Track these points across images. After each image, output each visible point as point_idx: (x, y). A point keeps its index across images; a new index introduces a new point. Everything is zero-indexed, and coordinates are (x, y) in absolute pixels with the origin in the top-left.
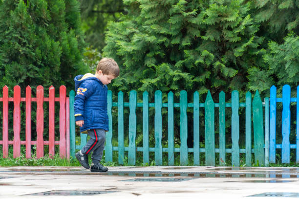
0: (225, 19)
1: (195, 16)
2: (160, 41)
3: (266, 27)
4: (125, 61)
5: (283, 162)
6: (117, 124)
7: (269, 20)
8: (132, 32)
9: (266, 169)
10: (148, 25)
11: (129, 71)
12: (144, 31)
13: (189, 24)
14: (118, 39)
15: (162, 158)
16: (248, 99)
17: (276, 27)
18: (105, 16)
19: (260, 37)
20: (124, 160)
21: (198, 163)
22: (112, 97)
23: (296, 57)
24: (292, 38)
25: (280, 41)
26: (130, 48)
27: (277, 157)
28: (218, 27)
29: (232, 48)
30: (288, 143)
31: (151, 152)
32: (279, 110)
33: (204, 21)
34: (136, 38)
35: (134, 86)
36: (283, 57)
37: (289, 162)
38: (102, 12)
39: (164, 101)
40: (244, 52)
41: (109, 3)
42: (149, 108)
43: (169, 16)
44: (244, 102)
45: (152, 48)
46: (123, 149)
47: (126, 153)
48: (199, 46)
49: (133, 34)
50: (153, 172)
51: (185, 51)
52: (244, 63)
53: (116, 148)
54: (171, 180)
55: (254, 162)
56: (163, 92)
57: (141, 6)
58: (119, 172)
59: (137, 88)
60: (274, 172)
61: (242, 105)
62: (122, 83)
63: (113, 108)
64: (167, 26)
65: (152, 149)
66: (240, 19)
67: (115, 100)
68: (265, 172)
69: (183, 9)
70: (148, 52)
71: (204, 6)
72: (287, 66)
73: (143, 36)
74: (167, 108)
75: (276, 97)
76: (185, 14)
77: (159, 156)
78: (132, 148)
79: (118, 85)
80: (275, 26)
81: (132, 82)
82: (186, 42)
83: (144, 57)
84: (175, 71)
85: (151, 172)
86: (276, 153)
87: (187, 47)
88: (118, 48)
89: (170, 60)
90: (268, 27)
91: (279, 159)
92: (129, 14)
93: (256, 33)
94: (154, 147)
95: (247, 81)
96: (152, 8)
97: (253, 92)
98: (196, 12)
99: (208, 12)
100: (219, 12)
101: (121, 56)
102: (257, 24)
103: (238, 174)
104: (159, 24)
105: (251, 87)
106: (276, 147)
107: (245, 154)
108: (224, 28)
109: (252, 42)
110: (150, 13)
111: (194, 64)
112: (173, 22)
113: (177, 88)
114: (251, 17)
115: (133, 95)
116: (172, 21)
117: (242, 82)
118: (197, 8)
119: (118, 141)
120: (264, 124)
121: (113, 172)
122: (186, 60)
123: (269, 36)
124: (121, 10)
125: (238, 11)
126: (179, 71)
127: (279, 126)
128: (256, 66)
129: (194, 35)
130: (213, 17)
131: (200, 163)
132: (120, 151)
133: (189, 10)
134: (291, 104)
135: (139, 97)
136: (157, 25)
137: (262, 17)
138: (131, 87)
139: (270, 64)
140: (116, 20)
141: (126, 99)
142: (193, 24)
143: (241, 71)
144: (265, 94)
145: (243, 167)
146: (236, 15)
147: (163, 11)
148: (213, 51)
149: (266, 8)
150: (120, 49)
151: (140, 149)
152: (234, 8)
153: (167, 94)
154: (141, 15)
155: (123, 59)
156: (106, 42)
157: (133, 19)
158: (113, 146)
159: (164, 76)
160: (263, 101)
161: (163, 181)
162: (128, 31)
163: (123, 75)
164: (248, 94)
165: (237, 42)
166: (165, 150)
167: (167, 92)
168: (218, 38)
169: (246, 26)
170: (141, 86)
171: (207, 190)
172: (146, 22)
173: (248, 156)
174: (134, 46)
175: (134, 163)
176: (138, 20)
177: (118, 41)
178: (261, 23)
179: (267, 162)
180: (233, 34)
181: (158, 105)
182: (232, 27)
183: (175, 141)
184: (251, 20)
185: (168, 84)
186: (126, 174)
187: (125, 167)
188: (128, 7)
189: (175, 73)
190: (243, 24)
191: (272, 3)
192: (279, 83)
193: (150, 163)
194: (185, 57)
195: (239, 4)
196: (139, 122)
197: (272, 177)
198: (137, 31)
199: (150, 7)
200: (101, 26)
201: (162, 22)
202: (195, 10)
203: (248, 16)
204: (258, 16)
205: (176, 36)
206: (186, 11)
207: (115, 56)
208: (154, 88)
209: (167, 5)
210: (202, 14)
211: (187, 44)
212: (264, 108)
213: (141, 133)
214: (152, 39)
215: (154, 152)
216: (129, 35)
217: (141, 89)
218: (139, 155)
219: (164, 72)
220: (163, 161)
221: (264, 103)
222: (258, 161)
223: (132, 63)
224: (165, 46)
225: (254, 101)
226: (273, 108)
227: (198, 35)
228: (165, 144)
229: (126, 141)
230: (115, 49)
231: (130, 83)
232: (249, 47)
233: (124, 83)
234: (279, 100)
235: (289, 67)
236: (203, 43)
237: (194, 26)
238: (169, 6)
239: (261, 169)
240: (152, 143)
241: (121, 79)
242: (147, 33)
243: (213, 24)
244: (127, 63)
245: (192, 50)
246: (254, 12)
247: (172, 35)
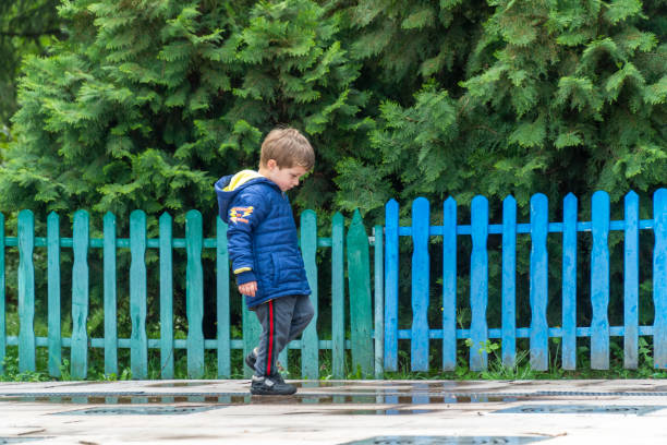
0: (285, 51)
1: (219, 44)
2: (142, 98)
3: (374, 70)
4: (62, 144)
5: (412, 369)
6: (45, 286)
7: (382, 55)
8: (77, 78)
9: (377, 385)
10: (113, 63)
11: (71, 167)
12: (104, 78)
13: (206, 62)
14: (47, 96)
15: (145, 361)
16: (337, 230)
17: (397, 69)
18: (17, 42)
19: (361, 90)
20: (61, 367)
21: (228, 373)
22: (35, 224)
23: (441, 136)
24: (432, 95)
25: (406, 101)
26: (72, 115)
27: (400, 358)
28: (269, 69)
29: (301, 115)
30: (425, 327)
31: (124, 349)
32: (405, 254)
33: (238, 56)
34: (86, 93)
35: (83, 200)
36: (414, 136)
37: (426, 368)
38: (12, 34)
39: (150, 235)
40: (328, 125)
41: (28, 15)
42: (117, 249)
43: (160, 44)
44: (328, 235)
45: (123, 116)
46: (58, 342)
47: (67, 352)
48: (228, 111)
49: (79, 83)
50: (126, 394)
51: (196, 122)
52: (328, 151)
53: (42, 341)
54: (167, 412)
55: (351, 370)
56: (149, 215)
57: (97, 22)
58: (50, 394)
59: (90, 205)
60: (392, 391)
61: (324, 243)
62: (56, 194)
63: (36, 250)
64: (155, 66)
65: (124, 343)
66: (318, 51)
67: (41, 233)
68: (374, 391)
69: (190, 28)
70: (114, 124)
71: (238, 22)
72: (421, 157)
73: (102, 88)
74: (157, 251)
75: (399, 225)
76: (196, 40)
77: (139, 357)
78: (78, 340)
79: (47, 199)
80: (394, 67)
81: (78, 192)
82: (198, 103)
83: (105, 135)
84: (176, 167)
85: (121, 394)
86: (399, 349)
87: (201, 114)
88: (46, 115)
89: (164, 143)
90: (380, 70)
91: (404, 363)
92: (70, 39)
93: (353, 82)
94: (129, 337)
95: (335, 188)
96: (121, 26)
97: (347, 214)
98: (222, 34)
99: (247, 36)
100: (272, 36)
101: (54, 133)
102: (355, 62)
103: (316, 395)
104: (138, 62)
105: (344, 203)
106: (398, 334)
107: (330, 351)
108: (283, 71)
109: (346, 102)
110: (117, 37)
111: (216, 151)
112: (170, 58)
113: (179, 206)
114: (343, 47)
115: (80, 220)
116: (167, 54)
117: (322, 192)
118: (223, 25)
119: (47, 325)
120: (372, 283)
121: (35, 394)
122: (198, 142)
123: (382, 90)
124: (53, 31)
125: (314, 33)
126: (185, 166)
127: (405, 290)
128: (355, 157)
129: (217, 85)
130: (258, 46)
131: (232, 372)
132: (51, 348)
133: (204, 31)
134: (430, 241)
135: (96, 225)
136: (133, 65)
137: (367, 47)
138: (77, 202)
139: (385, 150)
140: (44, 54)
141: (66, 229)
142: (215, 61)
143: (321, 166)
144: (373, 218)
145: (327, 379)
146: (311, 43)
147: (148, 27)
148: (259, 121)
149: (374, 26)
150: (50, 117)
151: (96, 342)
152: (304, 26)
153: (158, 218)
154: (97, 42)
155: (59, 141)
156: (20, 102)
157: (81, 50)
158: (36, 335)
159: (151, 178)
160: (370, 234)
161: (150, 413)
162: (70, 77)
163: (58, 176)
164: (337, 219)
165: (313, 102)
166: (153, 343)
167: (158, 215)
168: (271, 93)
169: (332, 67)
170: (98, 202)
171: (245, 432)
172: (108, 58)
173: (338, 356)
174: (83, 110)
175: (85, 372)
176: (91, 52)
177: (46, 100)
178: (365, 61)
179: (378, 368)
180: (304, 84)
181: (137, 244)
182: (300, 68)
183: (175, 324)
184: (341, 54)
185: (159, 195)
186: (66, 399)
187: (65, 383)
188: (69, 23)
189: (176, 171)
190: (326, 62)
191: (387, 15)
192: (404, 194)
193: (120, 373)
194: (196, 135)
195: (315, 18)
196: (96, 282)
197: (390, 403)
198: (90, 77)
199: (118, 24)
200: (9, 66)
201: (145, 57)
202: (218, 31)
203: (336, 45)
204: (357, 45)
205: (177, 89)
206: (199, 34)
207: (40, 134)
208: (129, 205)
209: (156, 20)
210: (235, 39)
211: (201, 106)
212: (372, 248)
213: (101, 306)
214: (122, 95)
215: (129, 349)
216: (71, 86)
217: (99, 207)
218: (96, 356)
219: (151, 168)
220: (150, 369)
221: (371, 239)
222: (359, 367)
223: (79, 148)
224: (151, 111)
225: (349, 235)
226: (392, 249)
227: (226, 88)
228: (153, 330)
229: (67, 325)
230: (40, 118)
231: (74, 195)
232: (337, 114)
233: (60, 194)
234: (405, 231)
235: (425, 159)
236: (235, 103)
237: (216, 67)
238: (160, 22)
239: (364, 385)
240: (124, 329)
241: (54, 185)
242: (111, 81)
243: (258, 63)
244: (67, 149)
245: (211, 121)
246: (348, 35)
247: (166, 86)
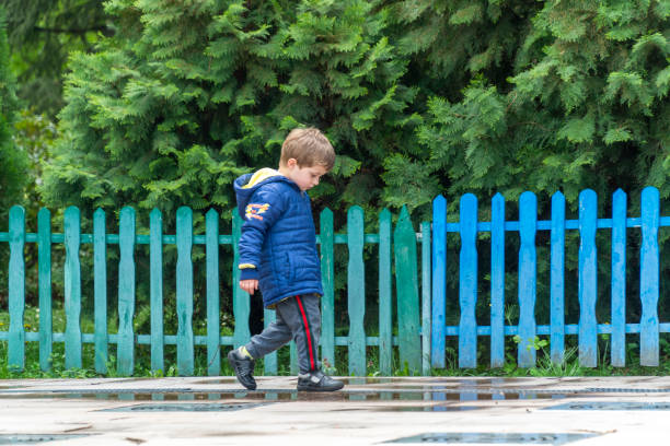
0: (332, 46)
1: (265, 40)
2: (188, 95)
3: (422, 66)
4: (108, 140)
5: (461, 366)
6: (92, 283)
7: (430, 50)
8: (123, 75)
9: (425, 382)
10: (159, 60)
11: (118, 163)
12: (151, 74)
13: (253, 58)
14: (93, 92)
15: (191, 358)
16: (384, 226)
17: (445, 65)
18: (63, 39)
19: (408, 86)
20: (108, 364)
21: (274, 370)
22: (81, 222)
23: (489, 132)
24: (480, 90)
25: (454, 97)
26: (119, 111)
27: (447, 354)
28: (316, 65)
29: (349, 112)
30: (473, 323)
31: (170, 346)
32: (453, 251)
33: (285, 52)
34: (132, 89)
35: (130, 196)
36: (461, 132)
37: (474, 365)
38: (58, 31)
39: (197, 231)
40: (375, 122)
41: (73, 11)
42: (164, 245)
43: (206, 40)
44: (375, 231)
45: (169, 112)
46: (105, 338)
47: (113, 348)
48: (275, 106)
49: (125, 79)
50: (173, 390)
51: (242, 118)
52: (375, 146)
53: (89, 338)
54: (213, 409)
55: (398, 367)
56: (195, 211)
57: (143, 19)
58: (96, 391)
59: (136, 202)
60: (439, 387)
61: (371, 239)
62: (103, 191)
63: (82, 247)
64: (202, 62)
65: (171, 339)
66: (365, 47)
67: (87, 229)
68: (422, 387)
69: (237, 24)
70: (160, 120)
71: (284, 18)
72: (469, 152)
73: (148, 85)
74: (203, 247)
75: (447, 222)
76: (243, 36)
77: (186, 354)
78: (125, 337)
79: (93, 195)
80: (442, 64)
81: (124, 189)
82: (245, 99)
83: (151, 132)
84: (223, 164)
85: (168, 390)
86: (447, 345)
87: (247, 110)
88: (92, 112)
89: (209, 137)
90: (428, 66)
91: (452, 359)
92: (117, 35)
93: (401, 78)
94: (175, 334)
95: (381, 185)
96: (168, 22)
97: (394, 210)
98: (268, 30)
99: (294, 32)
100: (319, 31)
101: (100, 129)
102: (403, 58)
103: (363, 392)
104: (184, 58)
105: (391, 200)
106: (446, 330)
107: (377, 347)
108: (330, 66)
109: (393, 97)
110: (164, 33)
111: (262, 147)
112: (217, 55)
113: (226, 202)
114: (390, 42)
115: (127, 217)
116: (214, 50)
117: (369, 189)
118: (269, 21)
119: (93, 321)
120: (420, 280)
121: (81, 391)
122: (245, 138)
123: (429, 86)
124: (99, 27)
125: (361, 28)
126: (231, 163)
127: (453, 286)
128: (402, 153)
129: (264, 81)
130: (306, 42)
131: (279, 369)
132: (97, 344)
133: (251, 27)
134: (478, 236)
135: (142, 221)
136: (180, 61)
137: (414, 42)
138: (124, 198)
139: (433, 146)
140: (90, 50)
141: (113, 226)
142: (262, 58)
143: (368, 163)
144: (421, 214)
145: (374, 376)
146: (357, 38)
147: (194, 28)
148: (306, 118)
149: (421, 22)
150: (96, 113)
151: (143, 339)
152: (352, 21)
153: (204, 215)
154: (144, 39)
155: (105, 137)
156: (66, 99)
157: (127, 47)
158: (82, 332)
159: (197, 174)
160: (418, 231)
161: (196, 410)
162: (116, 73)
163: (105, 172)
164: (384, 214)
165: (360, 98)
166: (199, 340)
167: (204, 211)
168: (318, 89)
169: (379, 63)
170: (144, 199)
171: (293, 428)
172: (154, 54)
173: (385, 353)
174: (130, 106)
175: (131, 369)
176: (137, 48)
177: (92, 96)
178: (412, 57)
179: (426, 365)
180: (351, 80)
181: (183, 241)
182: (347, 64)
183: (221, 321)
184: (388, 50)
185: (205, 192)
186: (113, 396)
187: (112, 379)
188: (115, 19)
189: (222, 167)
190: (373, 58)
191: (435, 9)
192: (452, 190)
193: (167, 370)
194: (243, 131)
195: (361, 14)
196: (142, 278)
197: (438, 400)
198: (136, 73)
199: (165, 20)
200: (55, 62)
201: (191, 53)
202: (264, 27)
203: (384, 40)
204: (405, 40)
205: (223, 86)
206: (246, 30)
207: (86, 130)
208: (175, 201)
209: (202, 16)
210: (282, 35)
211: (248, 102)
212: (419, 245)
213: (147, 302)
214: (168, 91)
215: (176, 346)
216: (117, 82)
217: (146, 204)
218: (142, 353)
219: (197, 165)
220: (196, 366)
221: (419, 235)
222: (407, 364)
223: (126, 145)
224: (198, 108)
225: (397, 231)
226: (440, 246)
227: (273, 84)
228: (199, 327)
229: (113, 322)
230: (86, 114)
231: (120, 191)
232: (384, 110)
233: (106, 190)
234: (453, 227)
235: (473, 155)
236: (283, 99)
237: (263, 62)
238: (206, 18)
239: (412, 382)
240: (171, 326)
241: (100, 182)
242: (158, 77)
243: (305, 59)
244: (113, 146)
245: (258, 117)
246: (395, 31)
247: (213, 83)
